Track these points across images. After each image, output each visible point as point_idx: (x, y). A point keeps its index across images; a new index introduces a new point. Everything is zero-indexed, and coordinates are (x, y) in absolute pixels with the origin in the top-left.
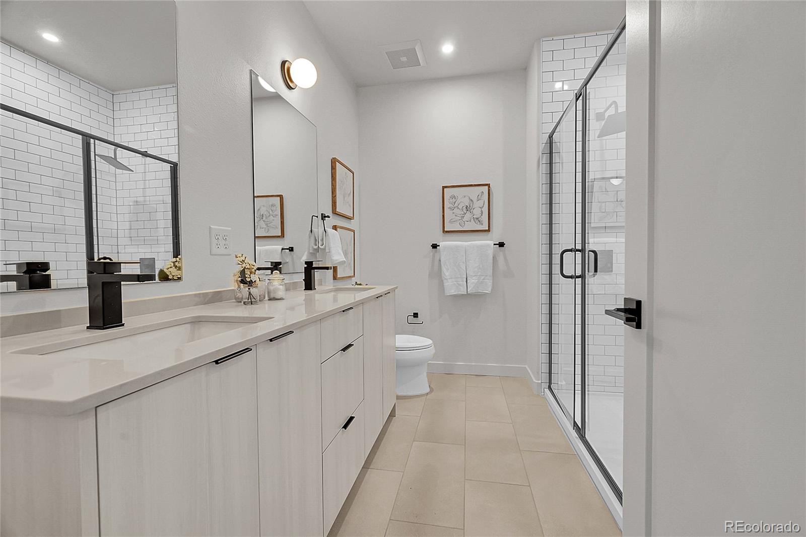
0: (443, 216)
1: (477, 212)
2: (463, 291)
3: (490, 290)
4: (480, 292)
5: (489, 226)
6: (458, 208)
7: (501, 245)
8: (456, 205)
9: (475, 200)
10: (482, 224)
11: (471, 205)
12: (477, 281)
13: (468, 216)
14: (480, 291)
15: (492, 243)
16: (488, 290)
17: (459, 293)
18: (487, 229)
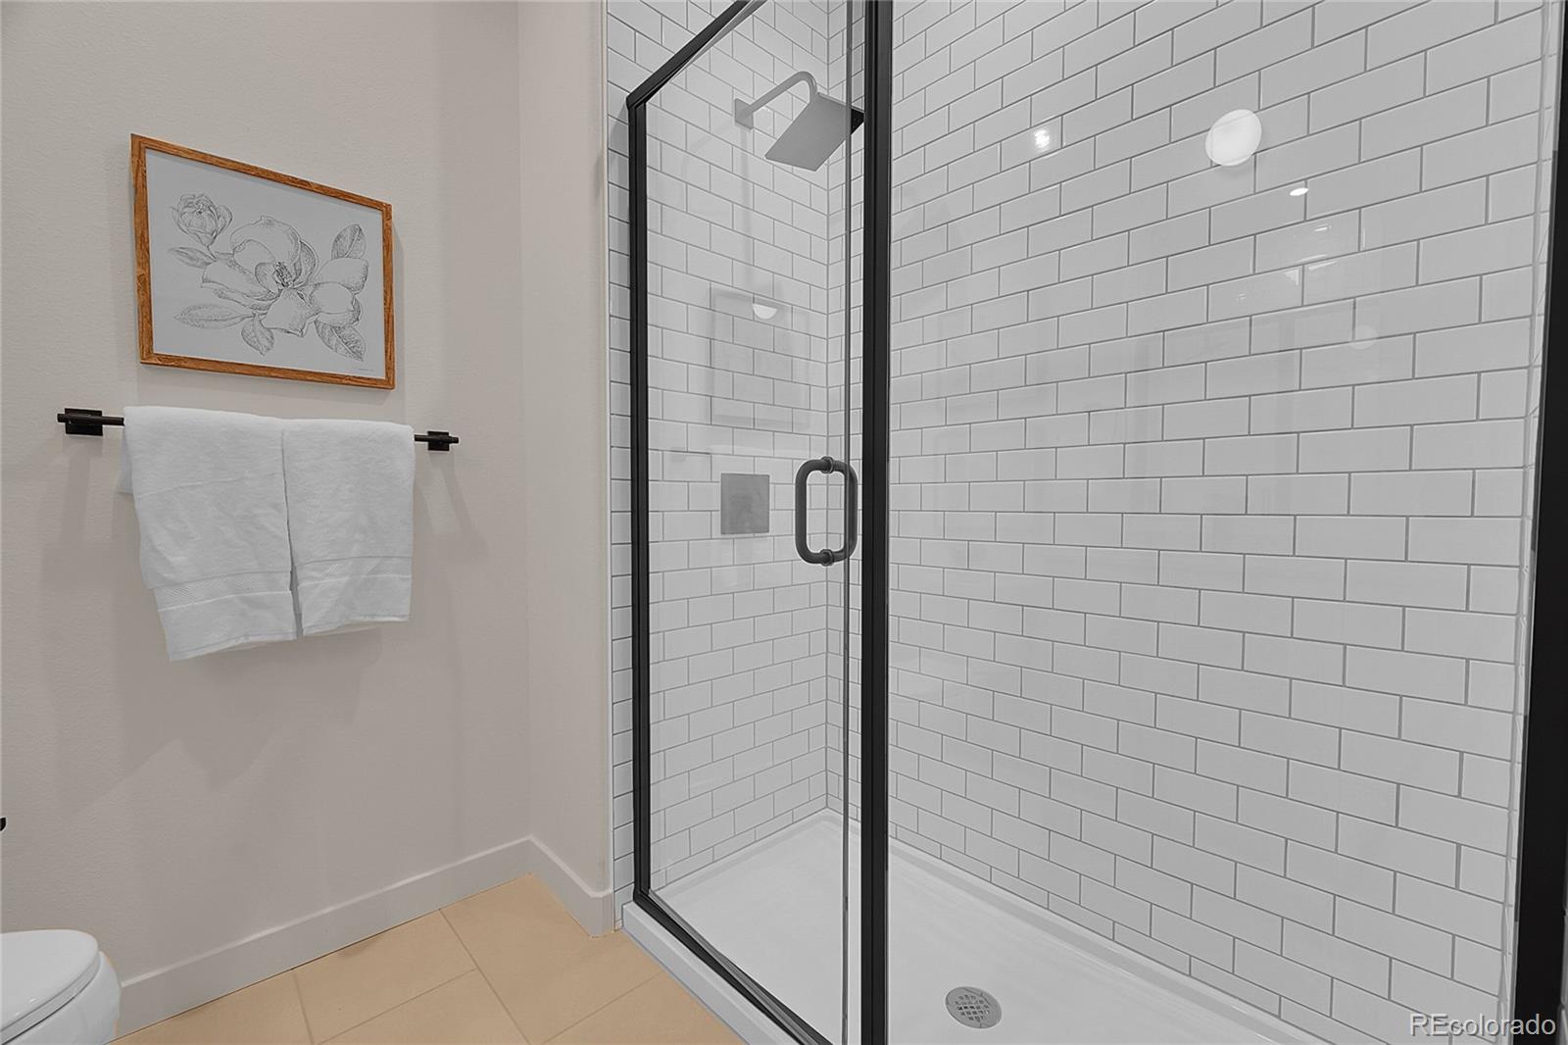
0: (144, 283)
1: (334, 304)
2: (277, 627)
3: (405, 608)
4: (363, 624)
5: (390, 368)
6: (234, 264)
7: (439, 442)
8: (222, 244)
9: (323, 249)
10: (360, 357)
11: (305, 268)
12: (346, 579)
13: (286, 310)
14: (361, 618)
15: (408, 432)
16: (395, 608)
17: (251, 639)
18: (383, 377)
